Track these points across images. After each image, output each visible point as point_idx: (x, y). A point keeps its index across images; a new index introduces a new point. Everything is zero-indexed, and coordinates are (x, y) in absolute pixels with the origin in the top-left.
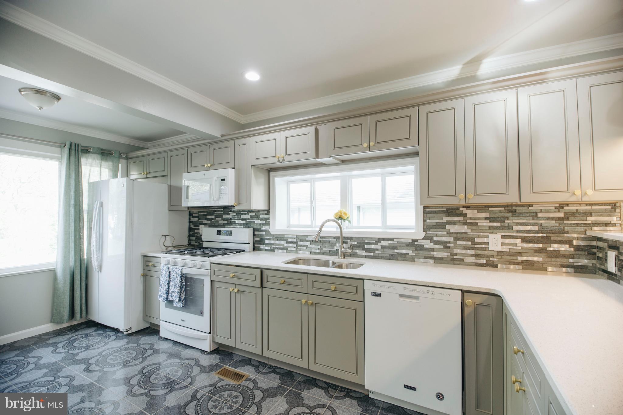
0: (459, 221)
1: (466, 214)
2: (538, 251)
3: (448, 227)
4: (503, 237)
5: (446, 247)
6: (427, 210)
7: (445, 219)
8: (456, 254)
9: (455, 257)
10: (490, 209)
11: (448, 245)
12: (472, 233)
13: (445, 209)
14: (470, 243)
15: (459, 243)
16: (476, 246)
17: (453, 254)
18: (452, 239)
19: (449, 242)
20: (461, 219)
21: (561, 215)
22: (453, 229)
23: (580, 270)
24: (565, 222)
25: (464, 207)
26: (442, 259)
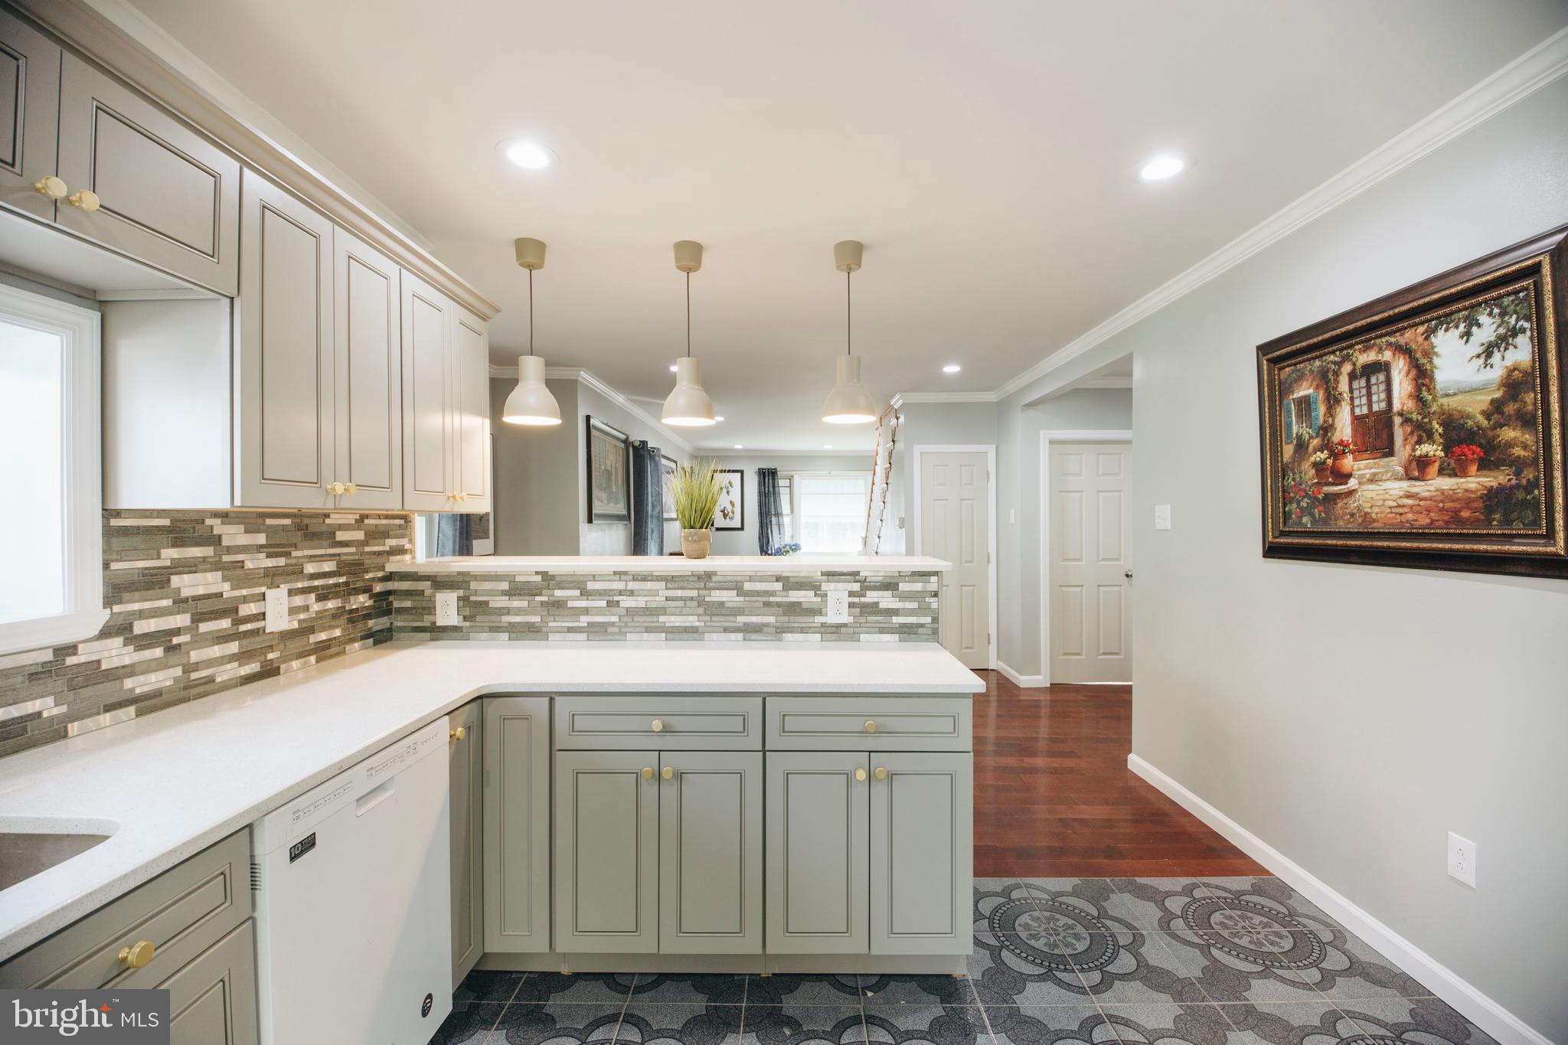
0: (204, 559)
1: (220, 537)
3: (177, 581)
4: (291, 593)
5: (171, 649)
6: (114, 522)
7: (170, 554)
8: (196, 667)
9: (194, 676)
10: (269, 521)
11: (175, 640)
12: (237, 593)
13: (166, 522)
14: (225, 623)
15: (204, 627)
16: (243, 628)
17: (189, 668)
18: (182, 620)
19: (178, 632)
20: (208, 551)
21: (360, 535)
22: (188, 585)
24: (366, 549)
25: (216, 516)
26: (157, 694)
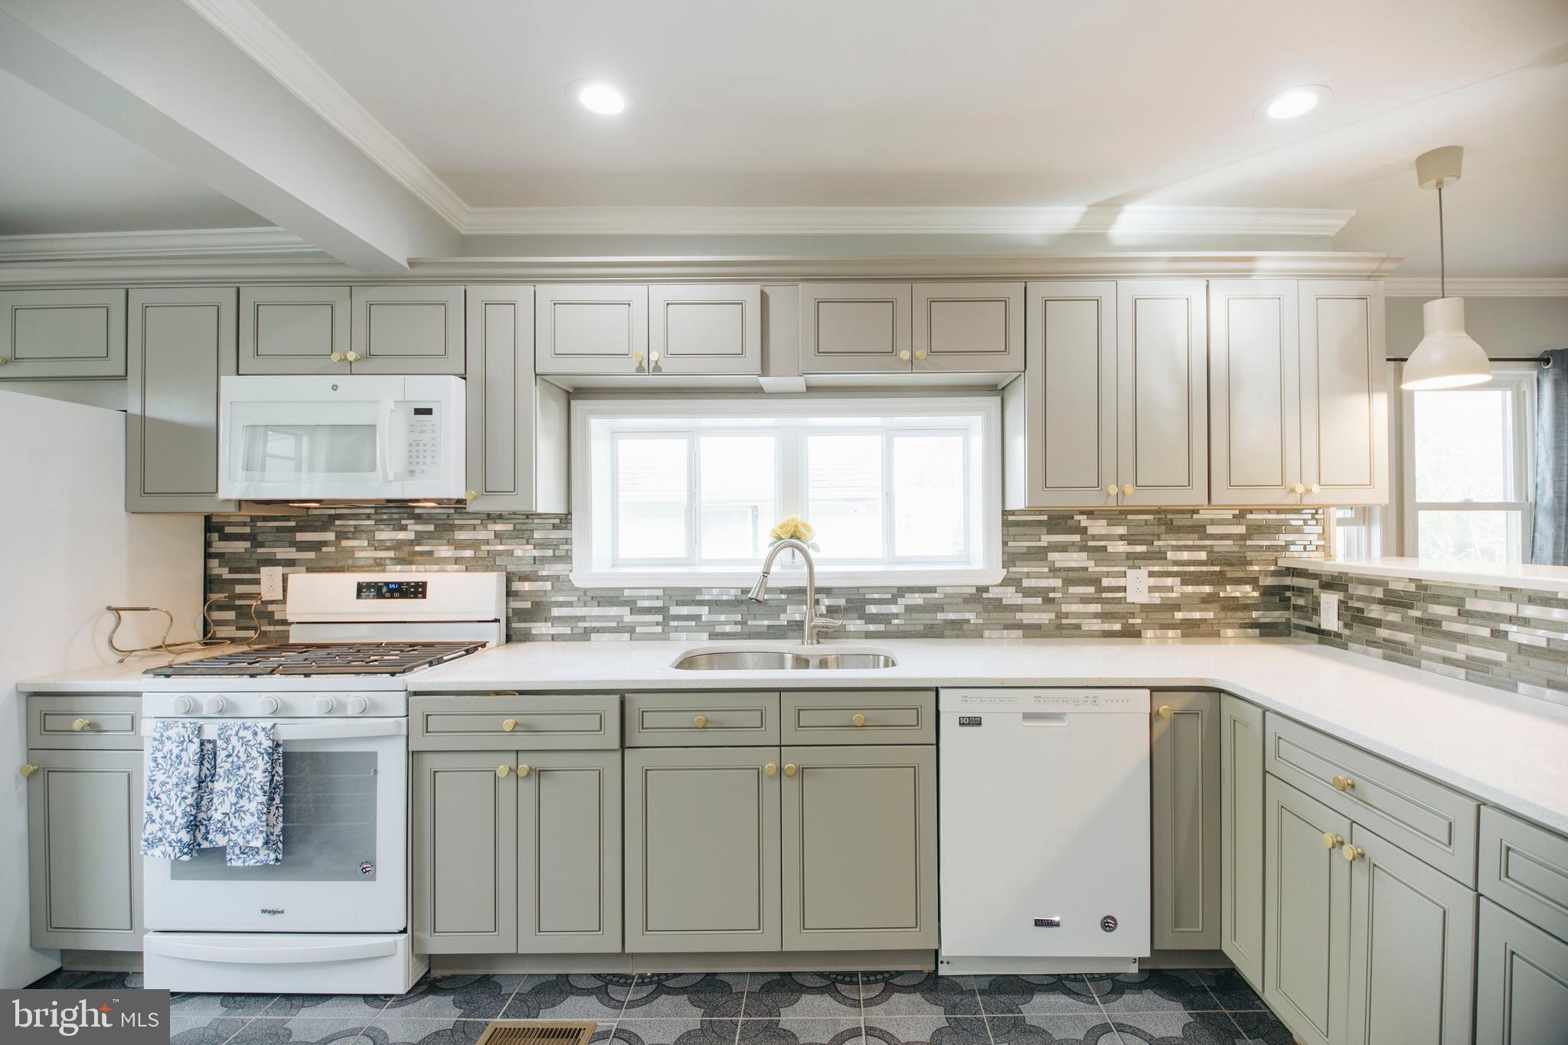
0: (1073, 544)
1: (1086, 528)
2: (1207, 600)
3: (1053, 556)
4: (1151, 574)
5: (1048, 601)
6: (1011, 518)
7: (1046, 539)
8: (1067, 615)
9: (1064, 621)
10: (1129, 517)
11: (1051, 595)
12: (1098, 569)
13: (1045, 518)
14: (1091, 590)
15: (1072, 590)
16: (1104, 595)
17: (1060, 615)
18: (1057, 583)
19: (1054, 590)
20: (1076, 538)
21: (1241, 529)
22: (1058, 558)
23: (1269, 631)
24: (1248, 543)
25: (1082, 513)
26: (1038, 627)
